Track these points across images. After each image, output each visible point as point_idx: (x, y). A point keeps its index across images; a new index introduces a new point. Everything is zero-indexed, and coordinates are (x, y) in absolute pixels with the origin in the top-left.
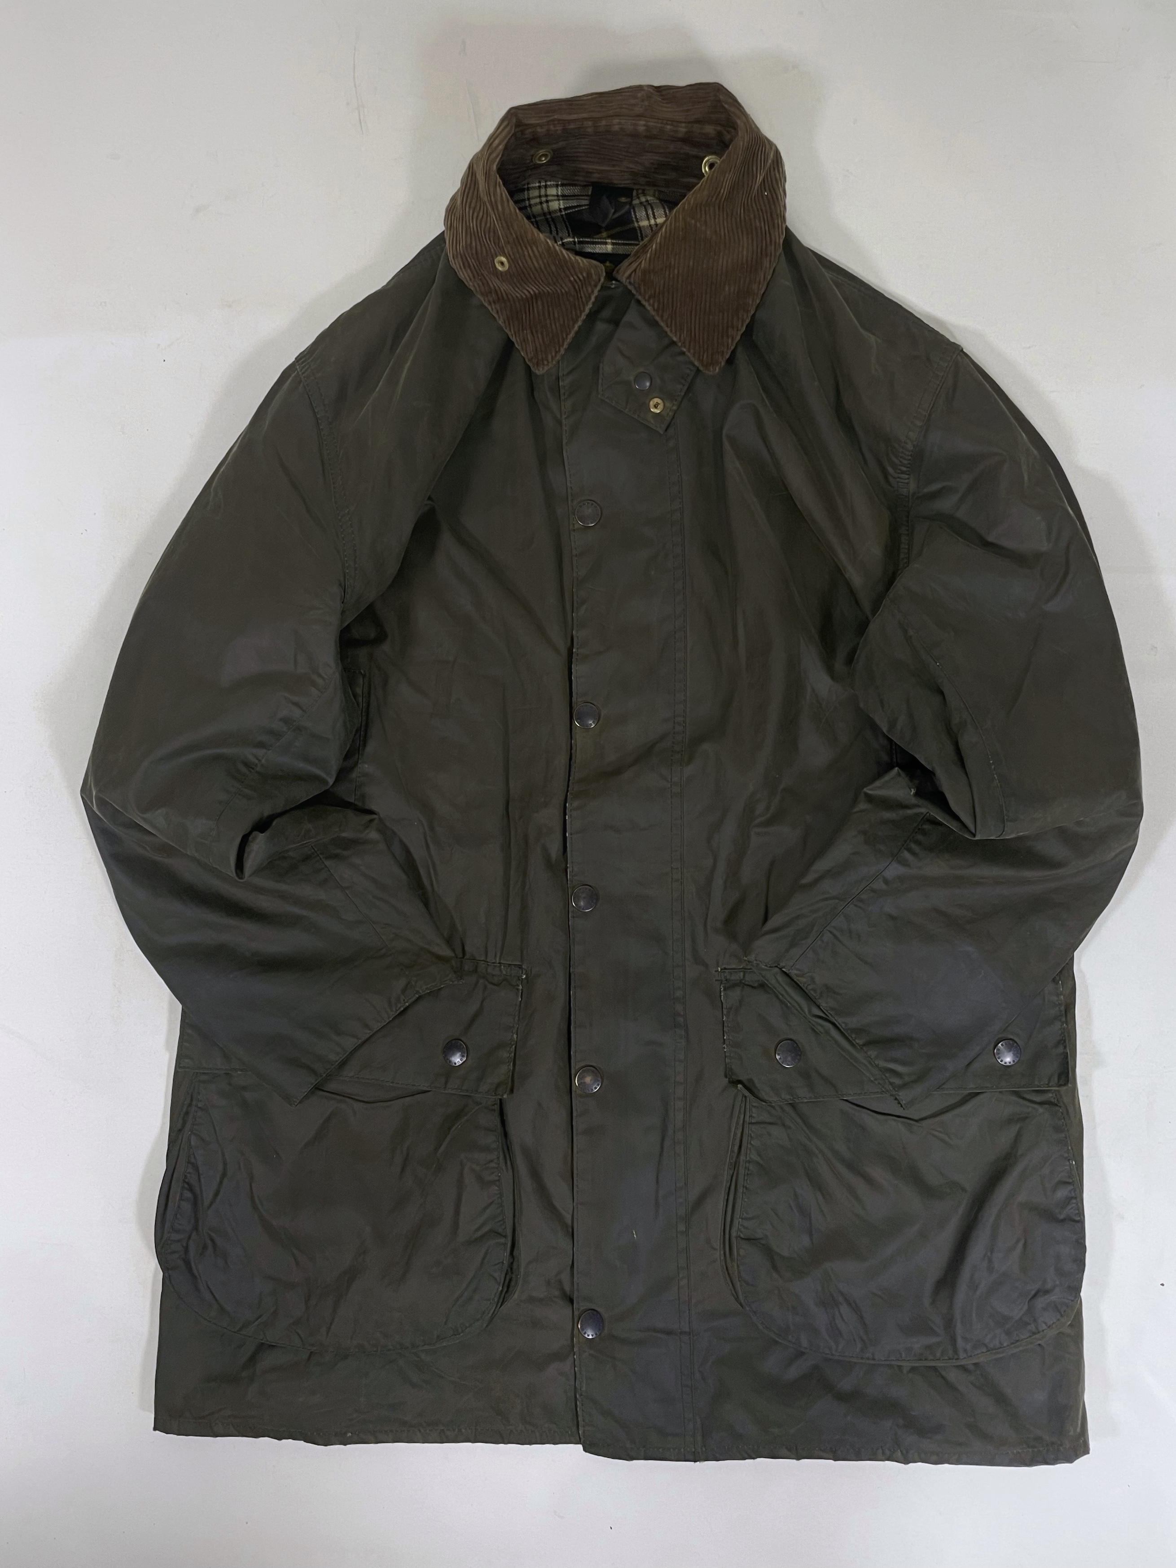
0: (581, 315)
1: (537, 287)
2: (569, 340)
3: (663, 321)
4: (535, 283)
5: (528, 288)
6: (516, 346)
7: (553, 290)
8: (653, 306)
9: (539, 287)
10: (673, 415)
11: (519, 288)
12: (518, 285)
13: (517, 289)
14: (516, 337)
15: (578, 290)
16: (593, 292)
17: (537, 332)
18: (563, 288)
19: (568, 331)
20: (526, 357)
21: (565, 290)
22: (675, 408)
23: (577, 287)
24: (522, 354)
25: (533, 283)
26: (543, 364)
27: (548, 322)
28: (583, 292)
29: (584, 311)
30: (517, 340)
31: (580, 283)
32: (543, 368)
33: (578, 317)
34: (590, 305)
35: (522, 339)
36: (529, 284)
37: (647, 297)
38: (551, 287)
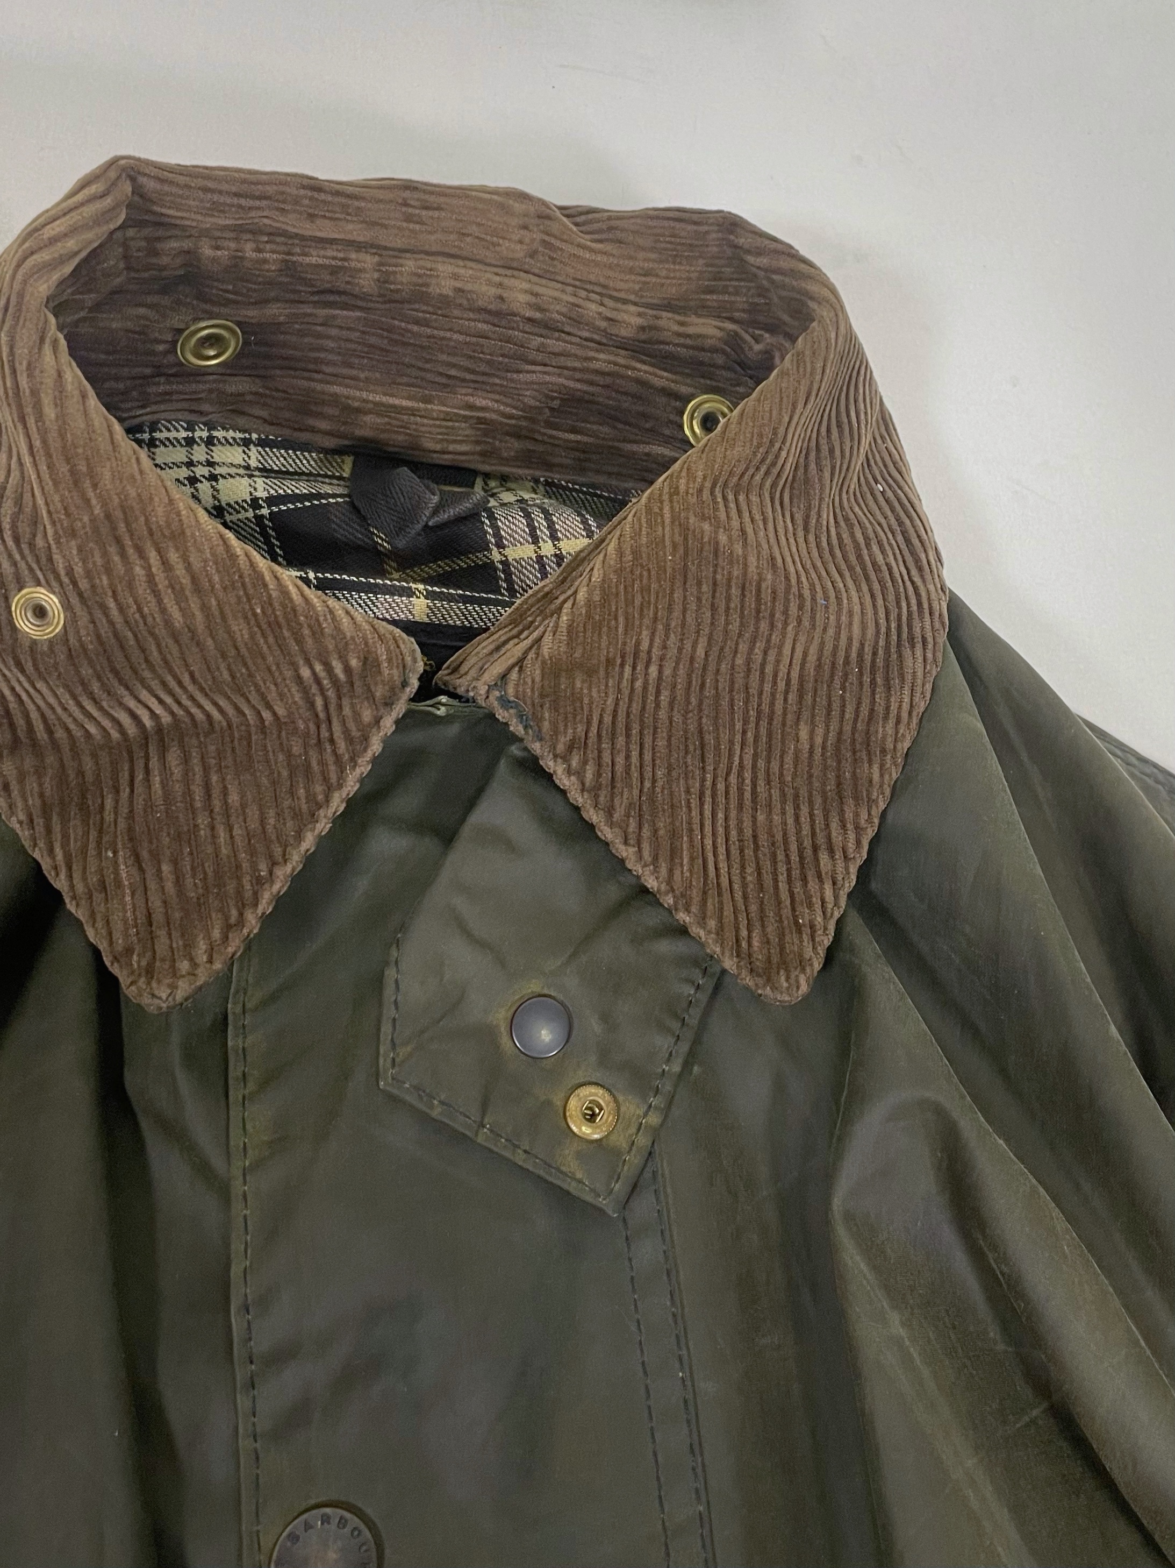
0: (327, 800)
1: (169, 700)
2: (279, 886)
3: (612, 826)
4: (164, 684)
5: (132, 704)
6: (71, 906)
7: (230, 711)
8: (580, 774)
9: (179, 703)
10: (650, 1143)
11: (96, 702)
12: (96, 687)
13: (90, 707)
14: (70, 877)
15: (322, 715)
16: (377, 721)
17: (156, 857)
18: (269, 707)
19: (278, 851)
20: (103, 946)
21: (275, 714)
22: (654, 1119)
23: (319, 702)
24: (90, 934)
25: (155, 684)
26: (174, 973)
27: (202, 820)
28: (343, 723)
29: (340, 786)
30: (72, 887)
31: (331, 693)
32: (173, 987)
33: (317, 806)
34: (364, 768)
35: (94, 879)
36: (139, 686)
37: (561, 748)
38: (222, 703)
